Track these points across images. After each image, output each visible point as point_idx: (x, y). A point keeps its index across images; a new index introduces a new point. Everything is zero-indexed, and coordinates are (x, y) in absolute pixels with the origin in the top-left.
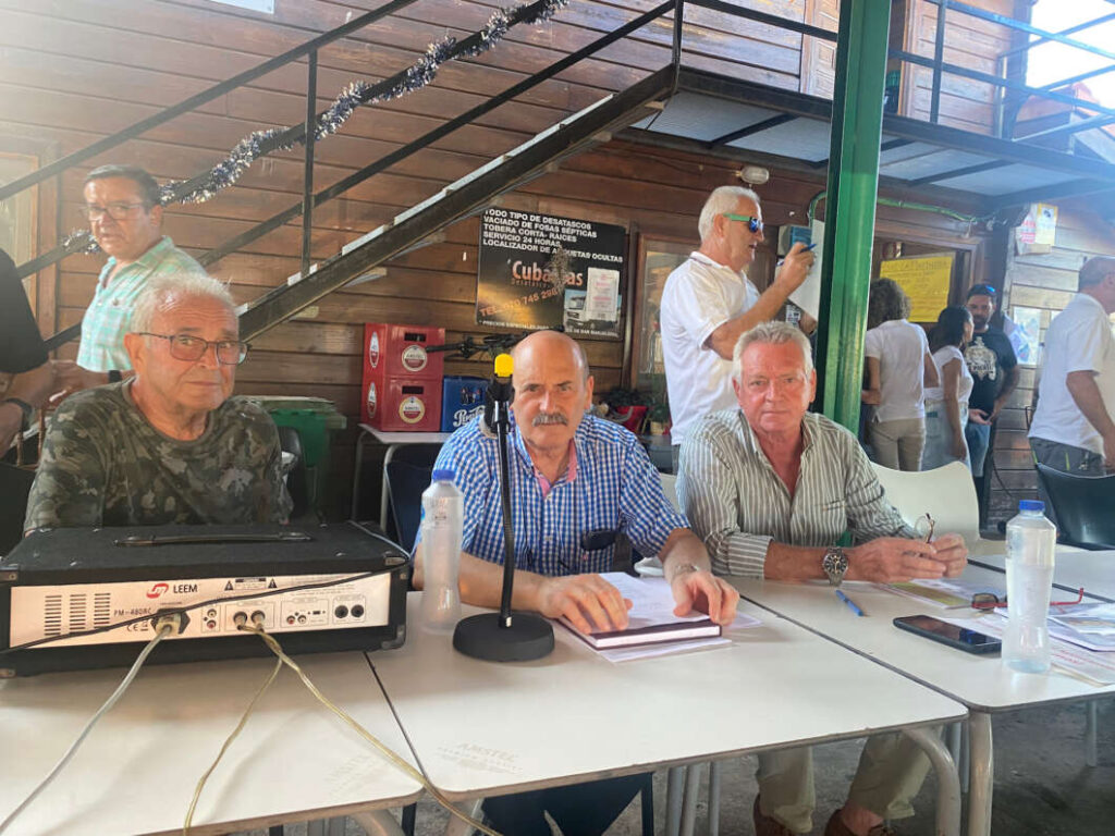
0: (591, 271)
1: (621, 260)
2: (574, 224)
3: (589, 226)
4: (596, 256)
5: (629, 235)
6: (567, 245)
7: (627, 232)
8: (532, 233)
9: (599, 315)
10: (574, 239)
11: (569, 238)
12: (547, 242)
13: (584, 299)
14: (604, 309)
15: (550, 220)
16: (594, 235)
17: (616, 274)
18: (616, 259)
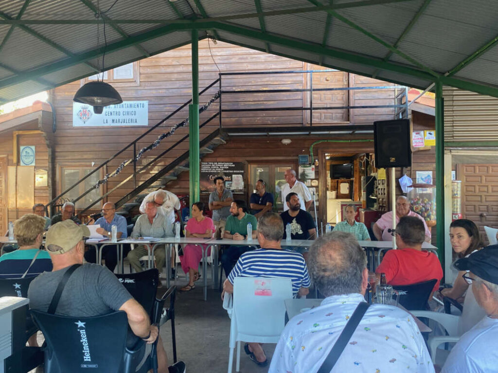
0: (233, 176)
1: (243, 172)
2: (227, 163)
3: (232, 163)
4: (234, 171)
6: (225, 169)
8: (215, 167)
9: (237, 188)
10: (228, 167)
11: (226, 167)
12: (220, 169)
13: (231, 184)
15: (220, 163)
16: (234, 165)
17: (241, 176)
18: (241, 171)
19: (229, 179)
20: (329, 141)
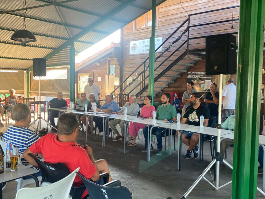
0: (206, 80)
8: (195, 75)
9: (207, 89)
11: (202, 75)
12: (198, 76)
15: (198, 73)
18: (211, 78)
19: (203, 82)
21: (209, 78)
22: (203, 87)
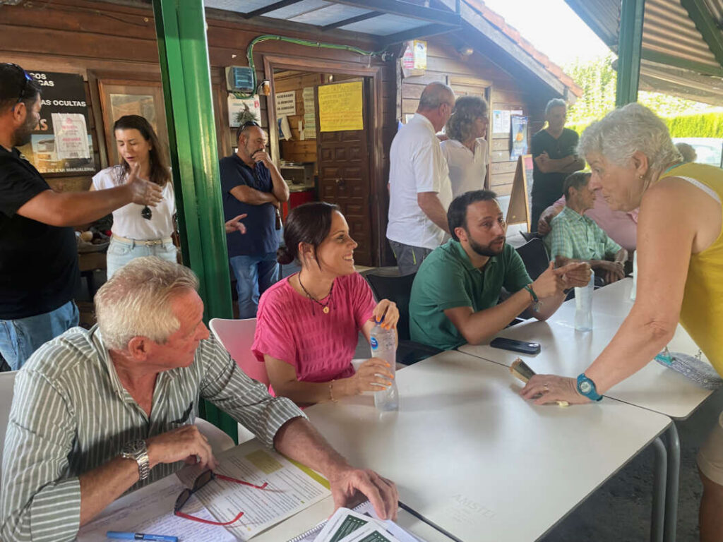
0: (55, 116)
1: (83, 104)
3: (44, 77)
4: (57, 103)
5: (87, 82)
7: (86, 79)
9: (71, 155)
13: (52, 141)
14: (75, 149)
16: (51, 84)
17: (82, 117)
18: (79, 104)
19: (41, 126)
20: (284, 39)
21: (69, 103)
22: (43, 147)
